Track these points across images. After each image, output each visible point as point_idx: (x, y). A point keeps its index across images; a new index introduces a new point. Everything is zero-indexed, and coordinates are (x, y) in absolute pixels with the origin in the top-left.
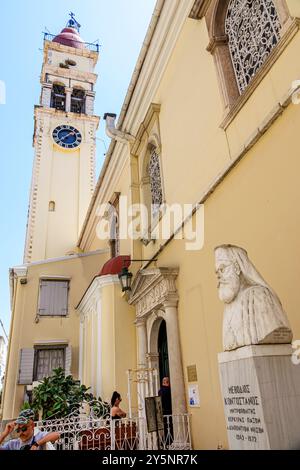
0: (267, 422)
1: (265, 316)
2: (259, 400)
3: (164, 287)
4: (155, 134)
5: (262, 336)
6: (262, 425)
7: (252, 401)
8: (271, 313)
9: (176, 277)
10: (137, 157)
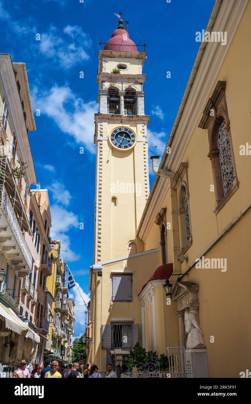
0: (193, 372)
1: (196, 339)
2: (191, 365)
3: (190, 297)
4: (185, 182)
5: (194, 346)
6: (192, 372)
7: (190, 365)
8: (198, 339)
9: (197, 291)
10: (176, 190)
